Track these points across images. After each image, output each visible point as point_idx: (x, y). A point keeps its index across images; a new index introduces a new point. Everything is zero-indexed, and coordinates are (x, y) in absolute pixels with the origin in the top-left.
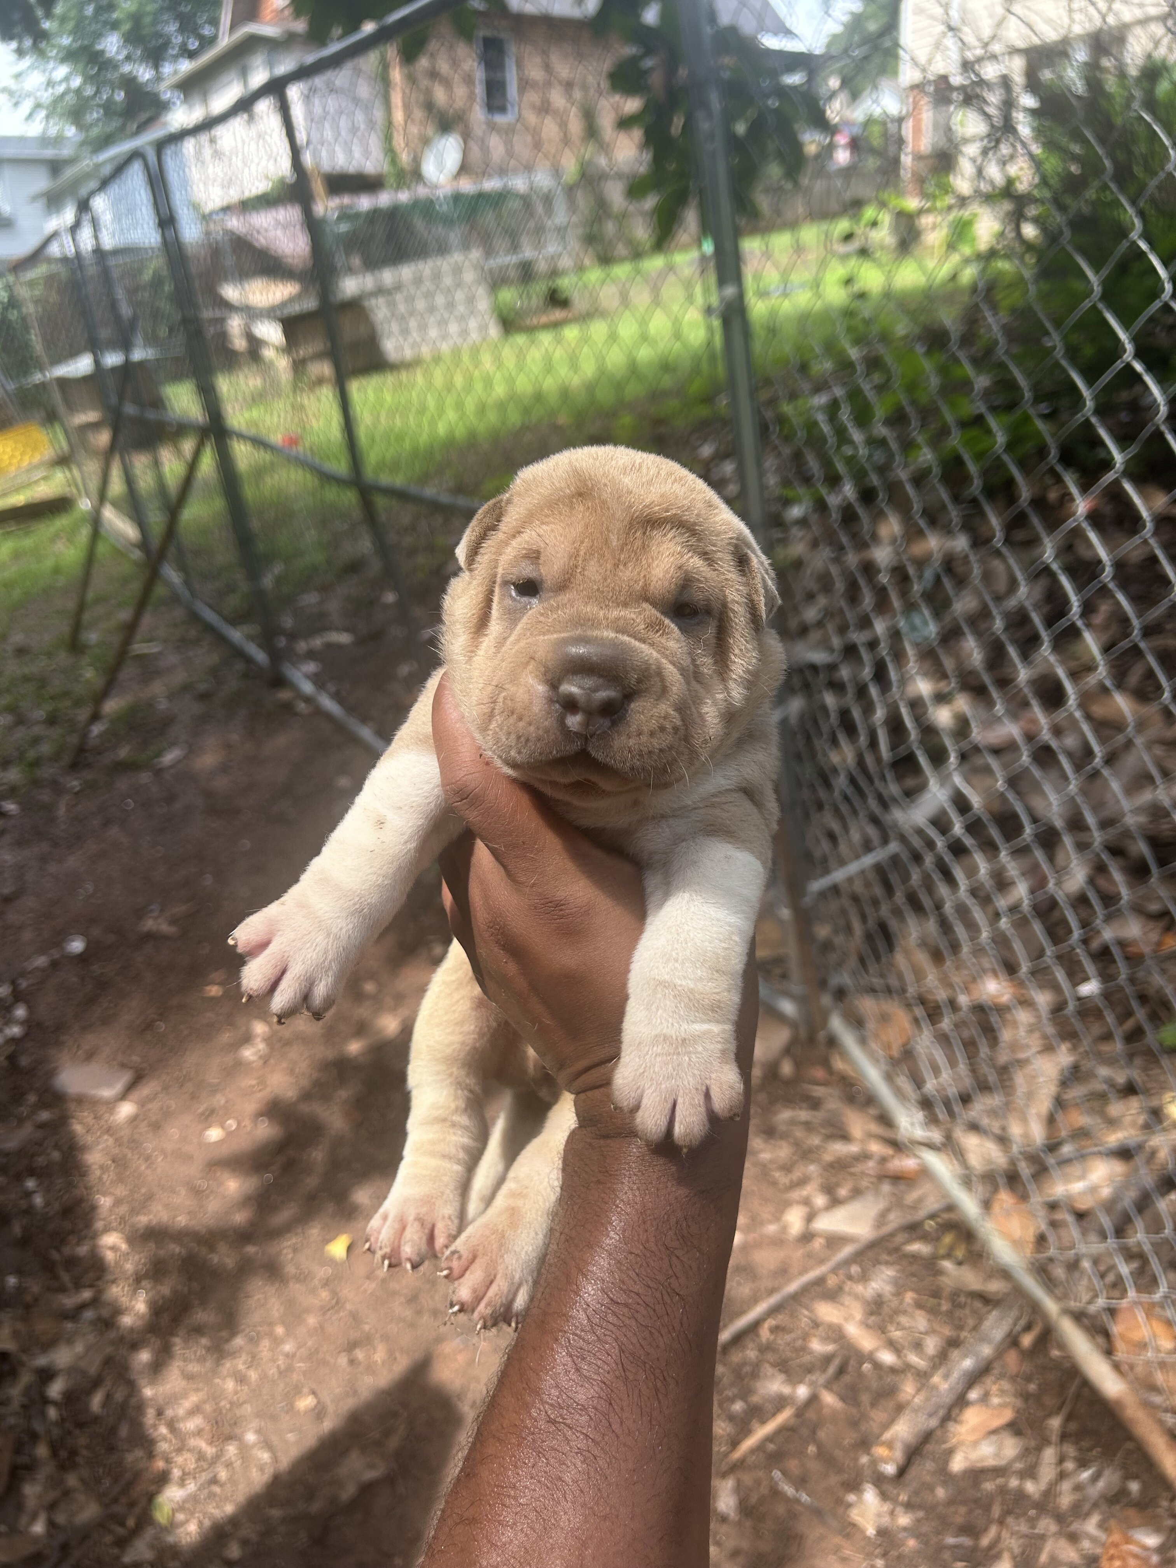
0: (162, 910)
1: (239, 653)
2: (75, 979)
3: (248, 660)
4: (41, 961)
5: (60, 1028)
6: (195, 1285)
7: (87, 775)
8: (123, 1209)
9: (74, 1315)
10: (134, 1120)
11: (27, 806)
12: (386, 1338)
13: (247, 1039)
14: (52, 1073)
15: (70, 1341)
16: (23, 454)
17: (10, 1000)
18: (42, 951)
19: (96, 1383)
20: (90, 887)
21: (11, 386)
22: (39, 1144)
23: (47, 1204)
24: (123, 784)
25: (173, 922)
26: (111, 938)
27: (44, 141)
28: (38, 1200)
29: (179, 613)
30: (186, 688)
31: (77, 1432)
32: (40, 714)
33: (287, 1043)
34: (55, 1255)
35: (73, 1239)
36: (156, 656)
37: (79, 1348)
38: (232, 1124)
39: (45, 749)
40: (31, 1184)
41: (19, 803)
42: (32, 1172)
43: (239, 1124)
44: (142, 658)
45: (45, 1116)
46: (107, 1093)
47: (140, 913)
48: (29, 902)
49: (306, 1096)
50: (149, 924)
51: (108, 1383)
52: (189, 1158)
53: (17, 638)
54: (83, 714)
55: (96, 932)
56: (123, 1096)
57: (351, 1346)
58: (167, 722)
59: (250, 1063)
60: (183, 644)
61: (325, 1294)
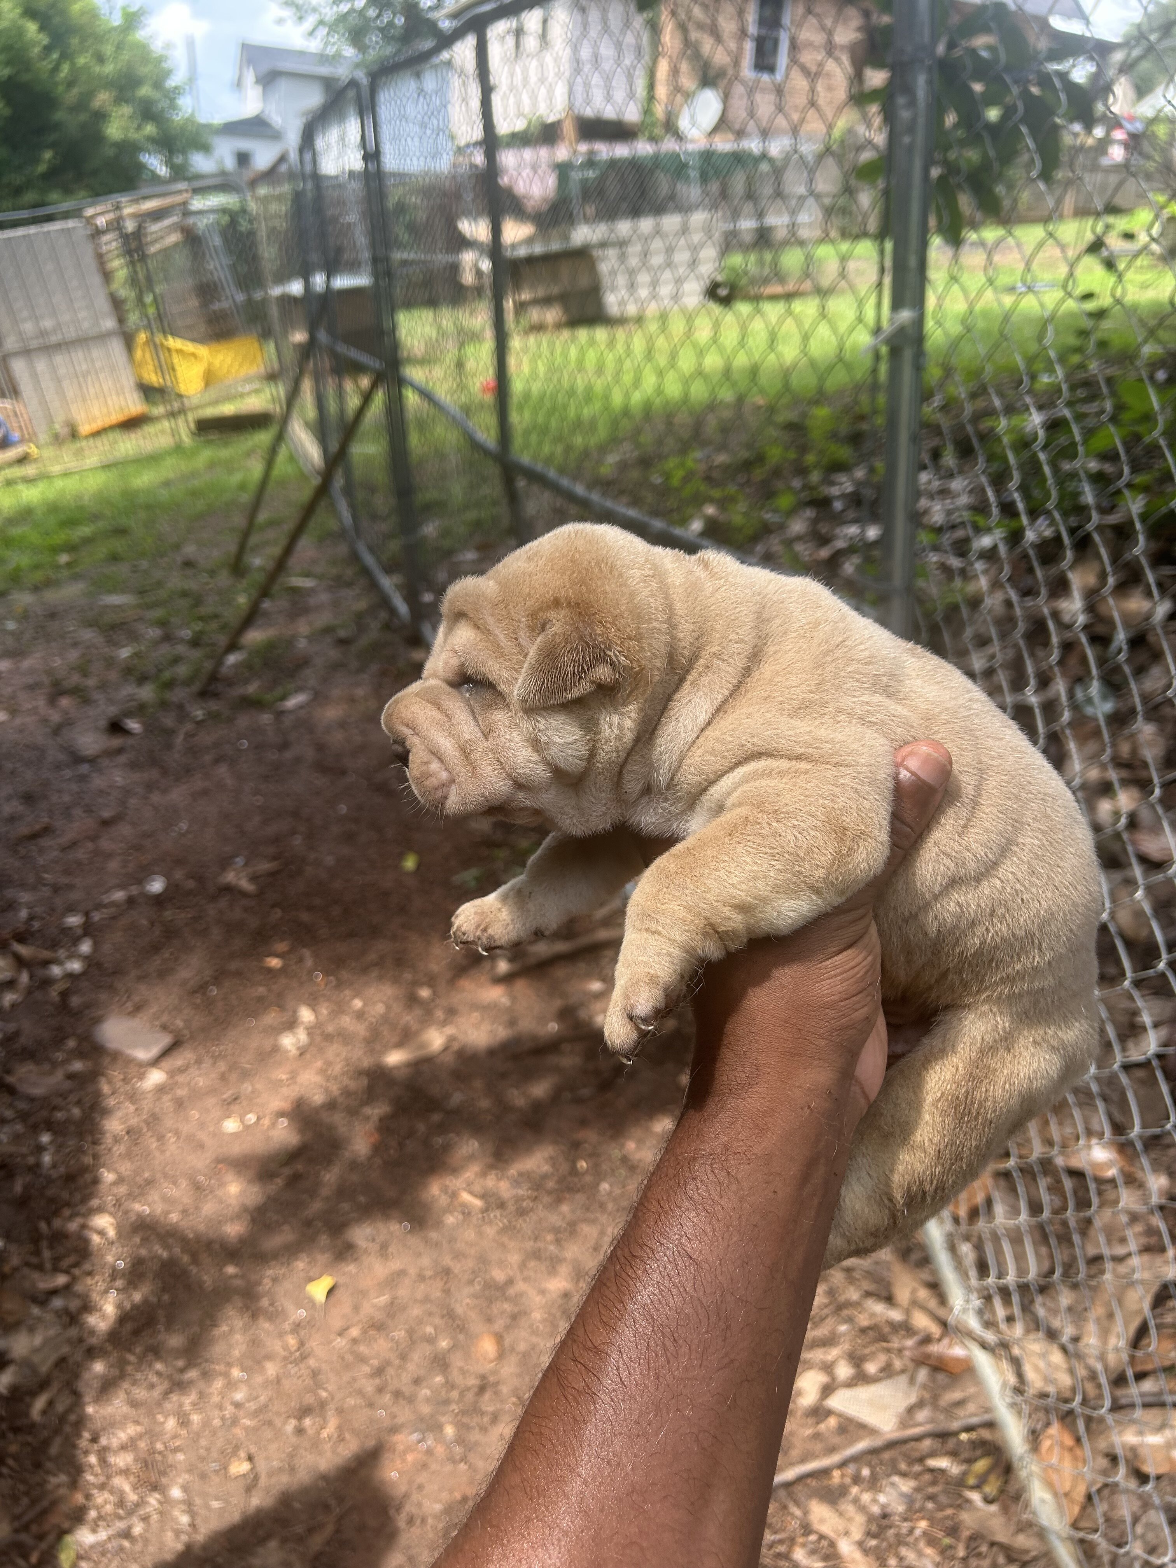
0: (246, 865)
1: (385, 602)
2: (145, 922)
3: (393, 611)
4: (119, 895)
5: (118, 972)
6: (166, 1297)
7: (214, 705)
8: (122, 1190)
9: (43, 1299)
10: (161, 1089)
11: (151, 728)
12: (340, 1411)
13: (291, 1025)
14: (98, 1020)
15: (31, 1330)
16: (241, 365)
17: (80, 932)
18: (122, 887)
19: (43, 1385)
20: (184, 826)
21: (240, 297)
22: (64, 1095)
23: (54, 1166)
24: (243, 721)
25: (253, 879)
26: (191, 884)
27: (323, 58)
28: (47, 1159)
29: (342, 549)
30: (328, 630)
31: (10, 1436)
32: (186, 633)
33: (328, 1038)
34: (43, 1226)
35: (67, 1212)
36: (311, 591)
37: (38, 1340)
38: (251, 1118)
39: (182, 670)
40: (45, 1138)
41: (144, 724)
42: (50, 1126)
43: (259, 1119)
44: (294, 590)
45: (77, 1066)
46: (142, 1055)
47: (225, 863)
48: (125, 830)
49: (331, 1105)
50: (230, 877)
51: (55, 1386)
52: (201, 1146)
53: (190, 550)
54: (223, 640)
55: (178, 875)
56: (155, 1062)
57: (305, 1411)
58: (304, 662)
59: (287, 1052)
60: (339, 583)
61: (292, 1341)
